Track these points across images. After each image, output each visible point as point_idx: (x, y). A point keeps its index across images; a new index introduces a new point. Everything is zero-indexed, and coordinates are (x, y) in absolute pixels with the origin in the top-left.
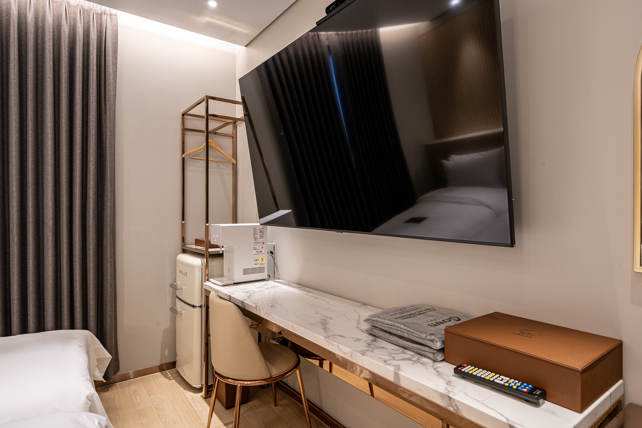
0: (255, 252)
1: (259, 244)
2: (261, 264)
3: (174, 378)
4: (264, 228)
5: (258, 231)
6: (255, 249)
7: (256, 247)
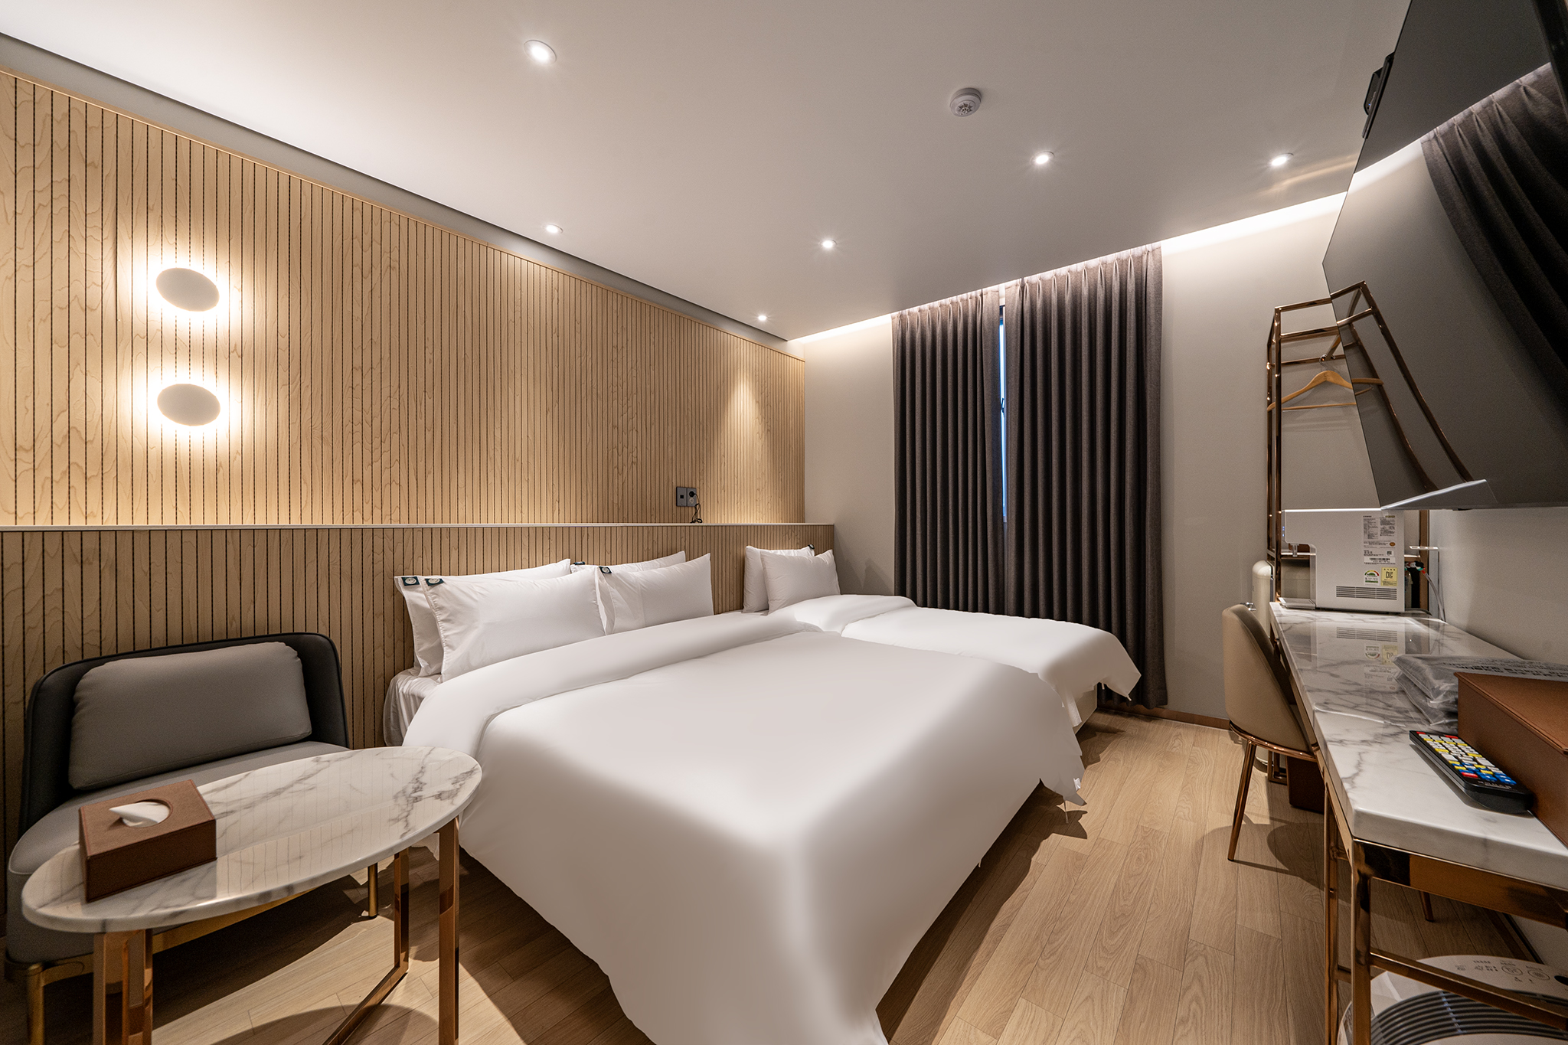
0: (1367, 559)
1: (1378, 546)
2: (1385, 583)
3: (1243, 744)
4: (1394, 517)
5: (1379, 521)
6: (1367, 553)
7: (1370, 550)
